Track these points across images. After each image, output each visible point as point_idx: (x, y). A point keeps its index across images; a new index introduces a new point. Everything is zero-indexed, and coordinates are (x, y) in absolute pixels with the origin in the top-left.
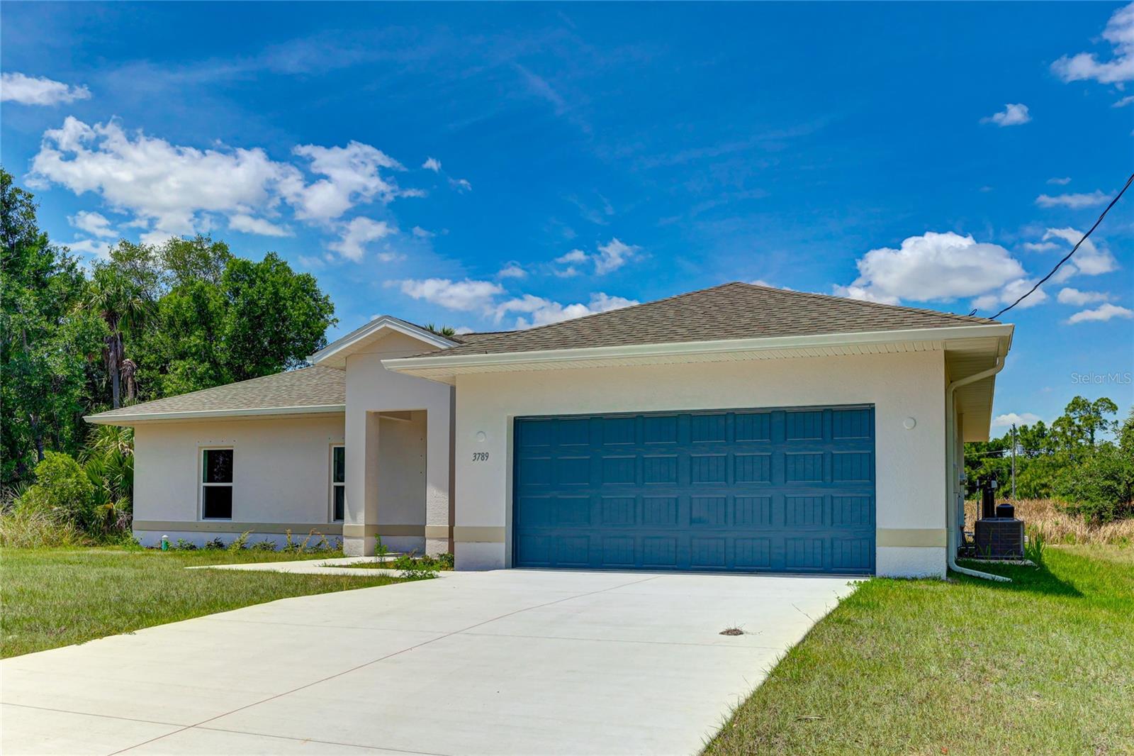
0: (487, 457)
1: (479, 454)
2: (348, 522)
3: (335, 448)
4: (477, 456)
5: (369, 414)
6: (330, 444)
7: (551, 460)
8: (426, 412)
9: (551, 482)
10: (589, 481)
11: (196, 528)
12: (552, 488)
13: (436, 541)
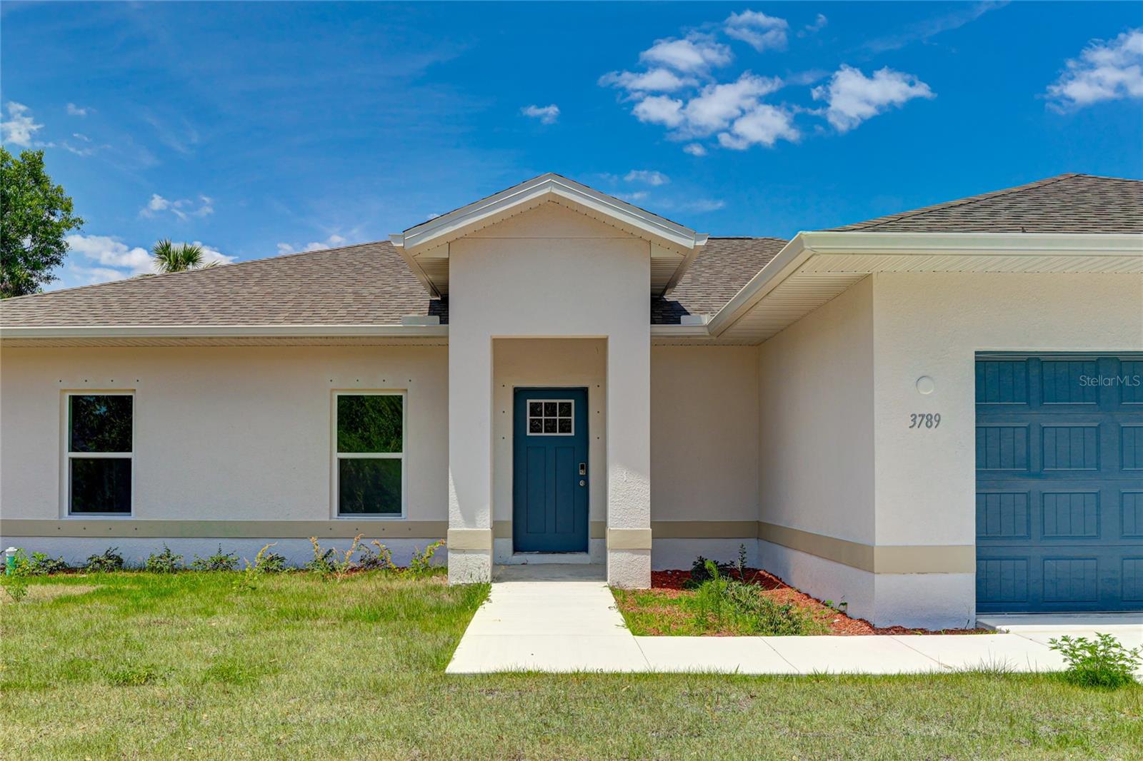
0: (939, 421)
1: (923, 416)
2: (457, 525)
3: (339, 397)
4: (918, 420)
5: (498, 343)
6: (332, 390)
7: (1028, 428)
8: (603, 342)
9: (1028, 465)
10: (1098, 465)
11: (57, 531)
12: (1032, 476)
13: (628, 554)
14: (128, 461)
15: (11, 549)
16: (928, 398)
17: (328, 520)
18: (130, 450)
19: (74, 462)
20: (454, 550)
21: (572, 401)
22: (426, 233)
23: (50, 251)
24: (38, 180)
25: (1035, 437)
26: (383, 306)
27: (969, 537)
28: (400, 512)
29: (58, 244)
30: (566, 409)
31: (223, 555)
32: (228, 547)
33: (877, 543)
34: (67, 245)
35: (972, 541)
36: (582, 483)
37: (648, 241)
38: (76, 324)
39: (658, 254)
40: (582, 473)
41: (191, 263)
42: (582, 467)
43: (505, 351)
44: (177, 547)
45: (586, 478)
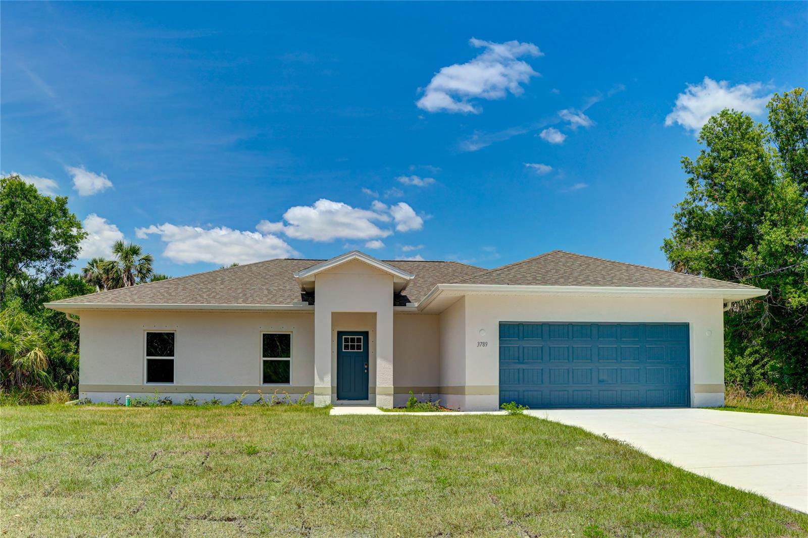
0: (487, 344)
1: (482, 342)
2: (318, 384)
3: (264, 334)
4: (480, 344)
5: (333, 313)
6: (261, 331)
7: (519, 347)
8: (375, 314)
9: (519, 360)
10: (542, 359)
11: (142, 390)
12: (519, 363)
13: (384, 396)
14: (173, 360)
15: (128, 396)
16: (483, 336)
17: (258, 385)
18: (173, 356)
19: (149, 361)
20: (316, 394)
21: (362, 337)
22: (307, 272)
23: (73, 252)
24: (65, 213)
25: (521, 350)
26: (282, 296)
27: (496, 383)
28: (289, 382)
29: (76, 248)
30: (359, 340)
31: (216, 399)
33: (466, 385)
34: (81, 248)
35: (498, 385)
36: (366, 371)
37: (393, 276)
38: (154, 302)
39: (396, 281)
40: (366, 367)
41: (135, 255)
42: (366, 365)
43: (336, 317)
44: (196, 396)
45: (367, 369)
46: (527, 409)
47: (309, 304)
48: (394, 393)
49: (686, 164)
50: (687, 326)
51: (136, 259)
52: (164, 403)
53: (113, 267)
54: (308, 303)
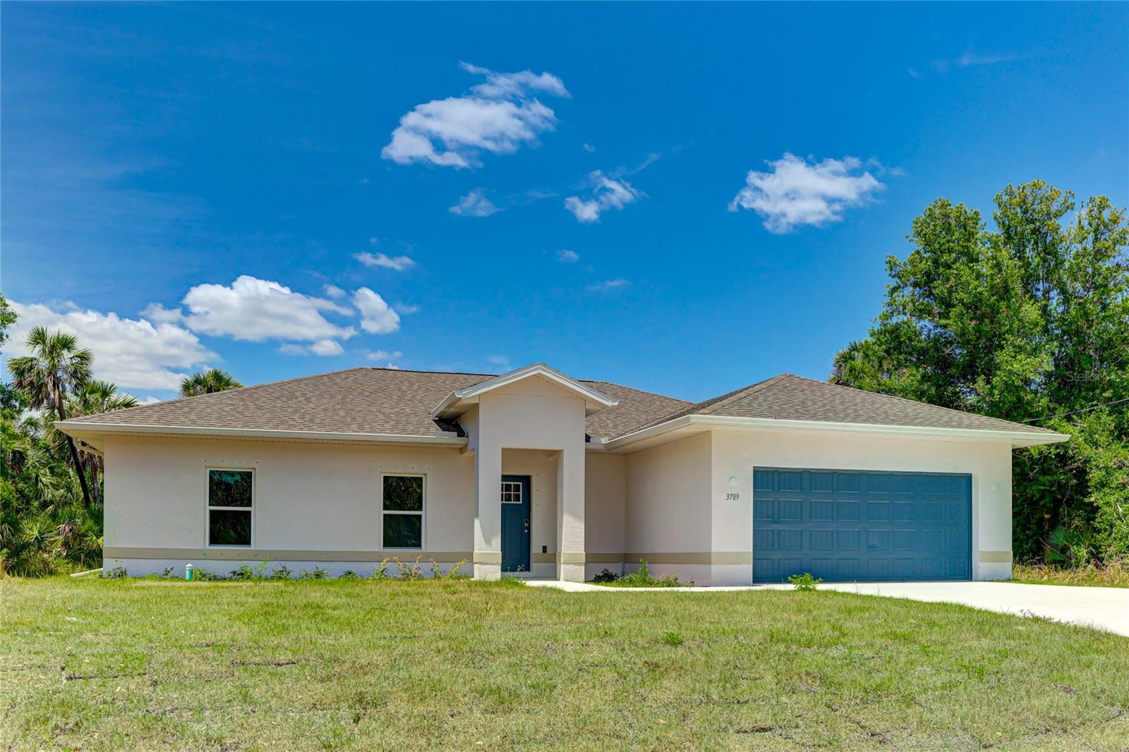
0: (738, 497)
1: (731, 495)
3: (385, 477)
5: (503, 449)
6: (381, 472)
7: (773, 501)
8: (561, 453)
9: (773, 518)
10: (801, 519)
11: (204, 556)
12: (775, 522)
13: (573, 566)
14: (249, 513)
15: (189, 565)
16: (734, 486)
17: (377, 550)
18: (250, 505)
19: (212, 513)
20: (477, 563)
21: (521, 484)
22: (474, 391)
25: (776, 505)
26: (408, 423)
27: (749, 548)
28: (422, 546)
30: (518, 488)
32: (322, 566)
33: (713, 551)
35: (752, 551)
36: (526, 531)
37: (585, 399)
39: (589, 406)
40: (526, 525)
42: (526, 522)
43: (509, 455)
44: (290, 566)
45: (529, 528)
46: (821, 582)
47: (458, 436)
48: (586, 562)
49: (892, 265)
50: (968, 478)
51: (66, 357)
52: (242, 575)
53: (31, 367)
54: (456, 433)
